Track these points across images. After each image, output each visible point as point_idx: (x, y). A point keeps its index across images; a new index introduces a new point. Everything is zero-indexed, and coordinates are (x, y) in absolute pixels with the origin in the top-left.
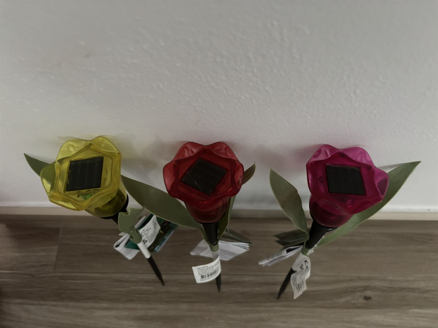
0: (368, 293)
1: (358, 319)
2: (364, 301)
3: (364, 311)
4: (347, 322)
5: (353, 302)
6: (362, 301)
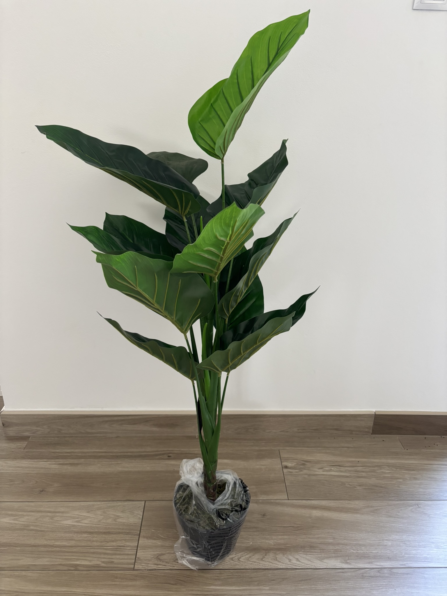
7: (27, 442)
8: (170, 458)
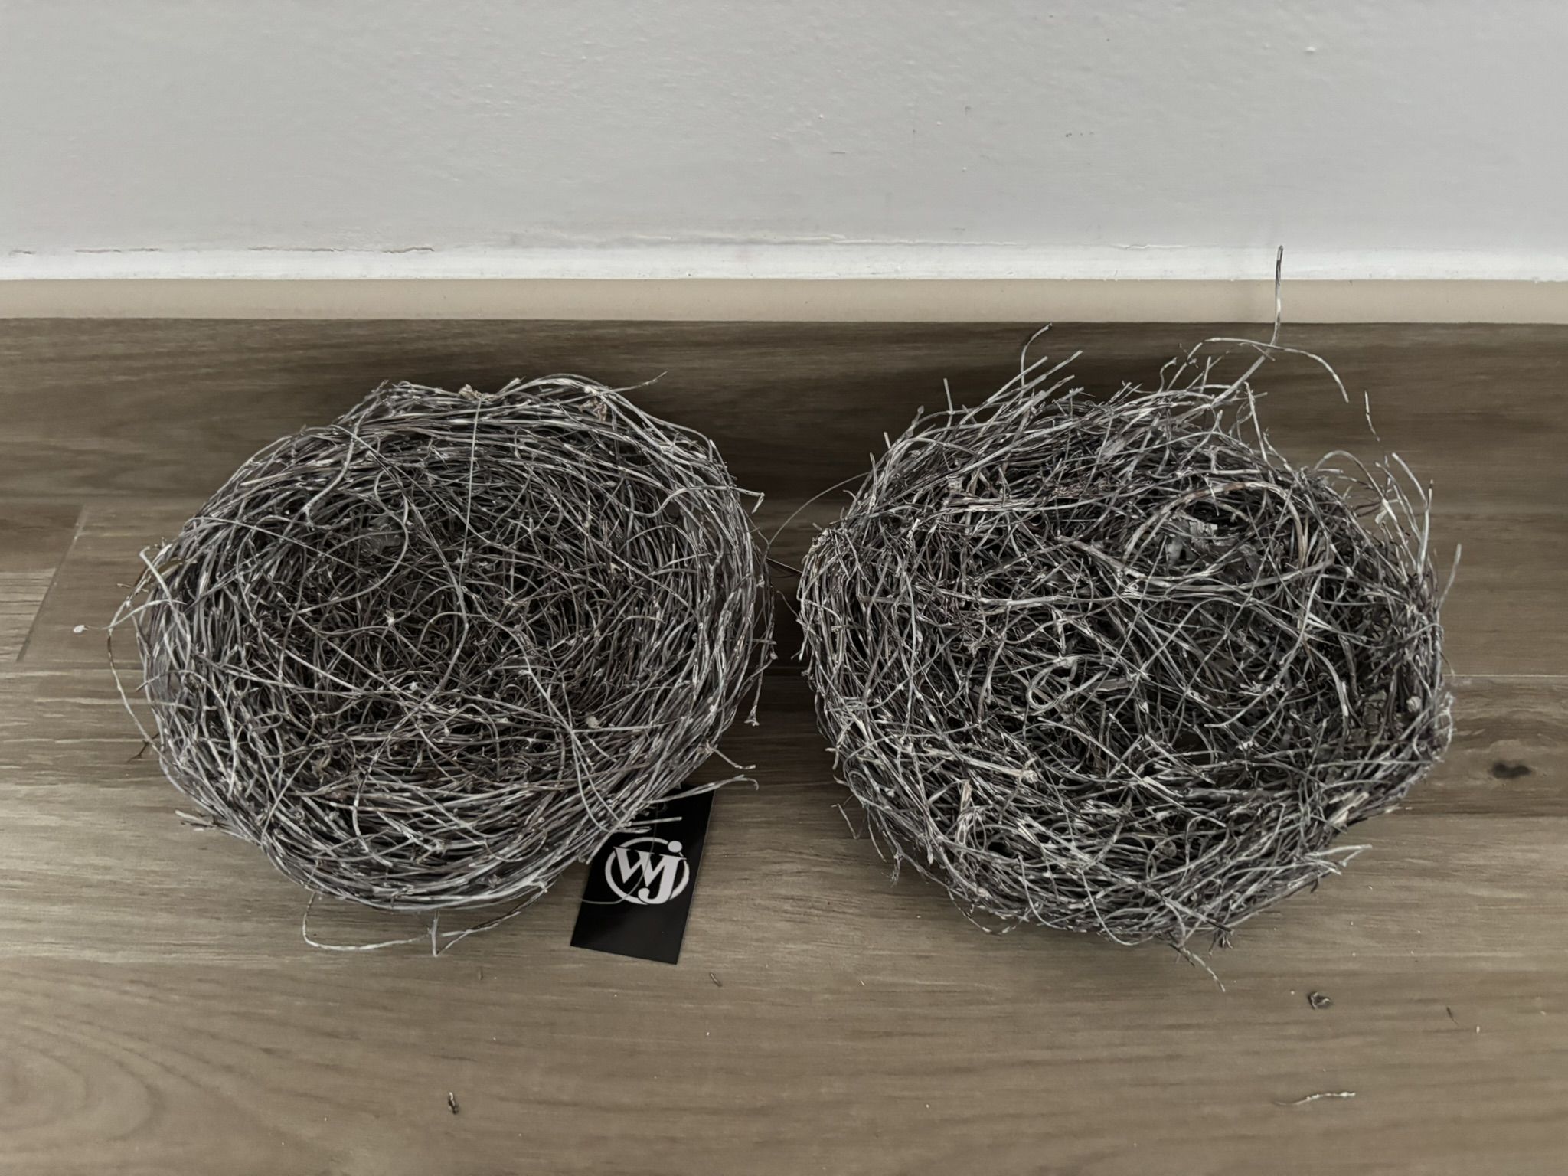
0: (1512, 750)
1: (1478, 859)
2: (1497, 782)
3: (1502, 823)
4: (1423, 873)
5: (1439, 784)
6: (1483, 781)
7: (50, 573)
8: (1522, 784)
